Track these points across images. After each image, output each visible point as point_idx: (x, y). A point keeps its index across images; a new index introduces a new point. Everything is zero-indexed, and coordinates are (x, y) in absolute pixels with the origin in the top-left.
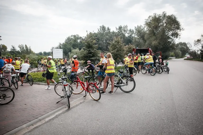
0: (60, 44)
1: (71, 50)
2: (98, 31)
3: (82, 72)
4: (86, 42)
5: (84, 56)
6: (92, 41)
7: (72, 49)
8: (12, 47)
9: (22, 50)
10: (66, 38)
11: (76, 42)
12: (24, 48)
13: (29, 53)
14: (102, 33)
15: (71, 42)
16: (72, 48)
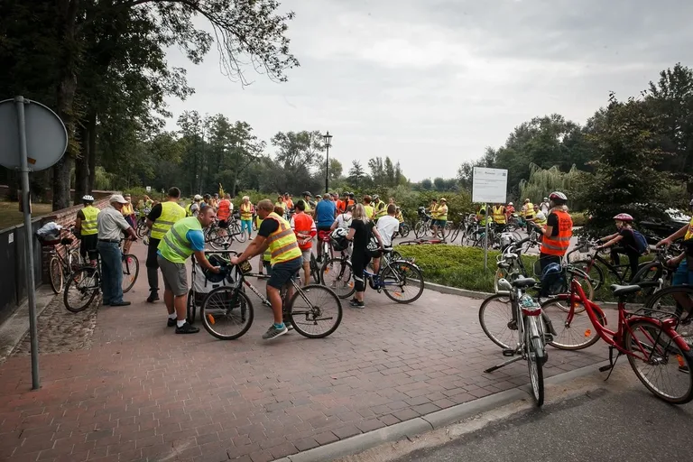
0: (491, 152)
1: (529, 172)
2: (650, 93)
3: (584, 261)
4: (606, 140)
5: (590, 197)
6: (635, 135)
7: (533, 170)
8: (353, 166)
9: (377, 174)
10: (514, 132)
11: (552, 144)
12: (384, 168)
13: (394, 182)
14: (670, 100)
15: (530, 145)
16: (532, 166)
